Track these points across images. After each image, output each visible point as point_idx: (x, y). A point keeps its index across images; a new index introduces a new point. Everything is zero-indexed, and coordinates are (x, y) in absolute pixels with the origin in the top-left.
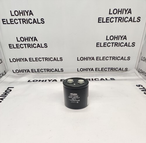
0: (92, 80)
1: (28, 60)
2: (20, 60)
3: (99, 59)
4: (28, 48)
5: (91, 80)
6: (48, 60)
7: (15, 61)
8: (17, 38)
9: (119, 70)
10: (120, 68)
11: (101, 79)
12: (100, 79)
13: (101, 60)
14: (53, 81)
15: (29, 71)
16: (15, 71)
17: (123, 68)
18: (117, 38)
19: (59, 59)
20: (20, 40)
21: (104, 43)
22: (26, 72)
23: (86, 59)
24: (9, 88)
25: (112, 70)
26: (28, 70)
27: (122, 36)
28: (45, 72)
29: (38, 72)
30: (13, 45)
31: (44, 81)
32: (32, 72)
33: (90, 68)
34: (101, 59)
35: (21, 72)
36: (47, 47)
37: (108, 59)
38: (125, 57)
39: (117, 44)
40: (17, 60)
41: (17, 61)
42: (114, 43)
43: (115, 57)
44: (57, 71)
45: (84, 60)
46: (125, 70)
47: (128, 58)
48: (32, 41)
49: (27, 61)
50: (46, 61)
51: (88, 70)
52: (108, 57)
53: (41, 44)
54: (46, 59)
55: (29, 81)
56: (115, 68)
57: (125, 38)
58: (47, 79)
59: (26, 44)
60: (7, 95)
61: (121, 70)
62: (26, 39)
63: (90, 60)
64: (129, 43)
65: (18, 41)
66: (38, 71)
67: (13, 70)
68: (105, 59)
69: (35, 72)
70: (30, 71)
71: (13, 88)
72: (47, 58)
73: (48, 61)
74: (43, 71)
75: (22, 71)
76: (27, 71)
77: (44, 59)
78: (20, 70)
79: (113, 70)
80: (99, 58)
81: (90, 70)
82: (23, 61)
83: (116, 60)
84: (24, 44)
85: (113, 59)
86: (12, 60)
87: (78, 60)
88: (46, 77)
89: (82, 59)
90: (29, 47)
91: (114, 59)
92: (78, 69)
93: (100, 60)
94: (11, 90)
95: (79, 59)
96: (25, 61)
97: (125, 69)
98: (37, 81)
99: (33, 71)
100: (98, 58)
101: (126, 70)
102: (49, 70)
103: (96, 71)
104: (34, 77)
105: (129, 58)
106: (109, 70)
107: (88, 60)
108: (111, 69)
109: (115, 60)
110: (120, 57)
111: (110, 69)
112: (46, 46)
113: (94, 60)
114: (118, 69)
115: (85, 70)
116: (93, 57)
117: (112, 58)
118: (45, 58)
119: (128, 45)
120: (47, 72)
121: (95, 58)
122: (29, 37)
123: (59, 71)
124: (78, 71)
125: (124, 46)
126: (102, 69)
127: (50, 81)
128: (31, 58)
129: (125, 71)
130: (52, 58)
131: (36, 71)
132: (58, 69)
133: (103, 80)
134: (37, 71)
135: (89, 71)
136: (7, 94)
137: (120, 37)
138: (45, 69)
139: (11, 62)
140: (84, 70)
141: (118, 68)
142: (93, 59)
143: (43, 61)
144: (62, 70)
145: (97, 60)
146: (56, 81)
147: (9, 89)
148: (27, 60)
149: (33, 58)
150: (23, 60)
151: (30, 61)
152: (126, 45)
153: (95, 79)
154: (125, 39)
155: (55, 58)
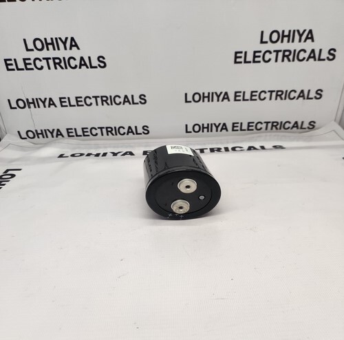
0: (227, 149)
1: (57, 102)
2: (35, 103)
3: (241, 98)
4: (56, 68)
5: (223, 150)
6: (109, 101)
7: (24, 107)
8: (25, 40)
9: (293, 127)
10: (296, 123)
11: (250, 148)
12: (246, 147)
13: (248, 100)
14: (124, 155)
15: (61, 134)
16: (24, 135)
17: (303, 122)
18: (289, 36)
19: (137, 100)
20: (34, 48)
21: (255, 52)
22: (53, 137)
23: (209, 97)
24: (8, 170)
25: (274, 128)
26: (58, 130)
27: (301, 32)
28: (102, 135)
29: (84, 135)
30: (15, 60)
31: (101, 154)
32: (69, 136)
33: (220, 124)
34: (246, 98)
35: (40, 136)
36: (105, 66)
37: (265, 98)
38: (309, 91)
39: (290, 55)
40: (28, 103)
41: (29, 107)
42: (281, 51)
43: (282, 91)
44: (132, 132)
45: (203, 101)
46: (309, 128)
47: (317, 93)
48: (66, 49)
49: (56, 106)
50: (103, 104)
51: (214, 128)
52: (265, 92)
53: (89, 58)
54: (105, 100)
55: (61, 156)
56: (281, 122)
57: (310, 36)
58: (109, 150)
59: (50, 58)
60: (4, 185)
61: (297, 127)
62: (50, 44)
63: (218, 100)
64: (321, 50)
65: (28, 50)
66: (84, 132)
67: (19, 132)
68: (257, 97)
69: (77, 136)
70: (65, 133)
71: (20, 170)
72: (106, 97)
73: (108, 104)
74: (97, 134)
75: (44, 133)
76: (55, 134)
77: (99, 100)
78: (36, 131)
79: (277, 129)
80: (242, 94)
81: (219, 128)
82: (45, 107)
83: (285, 99)
84: (44, 59)
85: (278, 97)
86: (14, 105)
87: (186, 101)
88: (105, 147)
89: (197, 98)
90: (57, 66)
91: (280, 96)
92: (186, 125)
93: (244, 100)
94: (13, 176)
95: (190, 98)
96: (49, 107)
97: (310, 123)
98: (82, 155)
99: (71, 134)
100: (238, 94)
101: (312, 125)
102: (112, 130)
103: (233, 130)
104: (75, 148)
105: (319, 93)
106: (266, 129)
107: (212, 101)
108: (273, 126)
109: (283, 101)
110: (295, 91)
111: (270, 125)
112: (102, 65)
113: (229, 100)
114: (291, 125)
115: (205, 130)
116: (226, 93)
117: (274, 94)
118: (102, 97)
119: (317, 57)
120: (108, 135)
121: (231, 96)
122: (56, 39)
123: (137, 134)
124: (187, 132)
125: (308, 60)
126: (249, 126)
127: (115, 154)
128: (65, 98)
129: (307, 130)
130: (119, 97)
131: (80, 132)
132: (136, 127)
133: (255, 148)
134: (82, 134)
135: (217, 131)
136: (3, 183)
137: (296, 33)
138: (101, 128)
139: (11, 108)
140: (203, 128)
141: (289, 123)
142: (226, 97)
143: (97, 105)
144: (146, 130)
145: (235, 100)
146: (131, 154)
147: (9, 172)
148: (54, 104)
149: (69, 98)
150: (44, 102)
151: (62, 106)
152: (312, 55)
153: (234, 149)
154: (309, 41)
155: (126, 97)
